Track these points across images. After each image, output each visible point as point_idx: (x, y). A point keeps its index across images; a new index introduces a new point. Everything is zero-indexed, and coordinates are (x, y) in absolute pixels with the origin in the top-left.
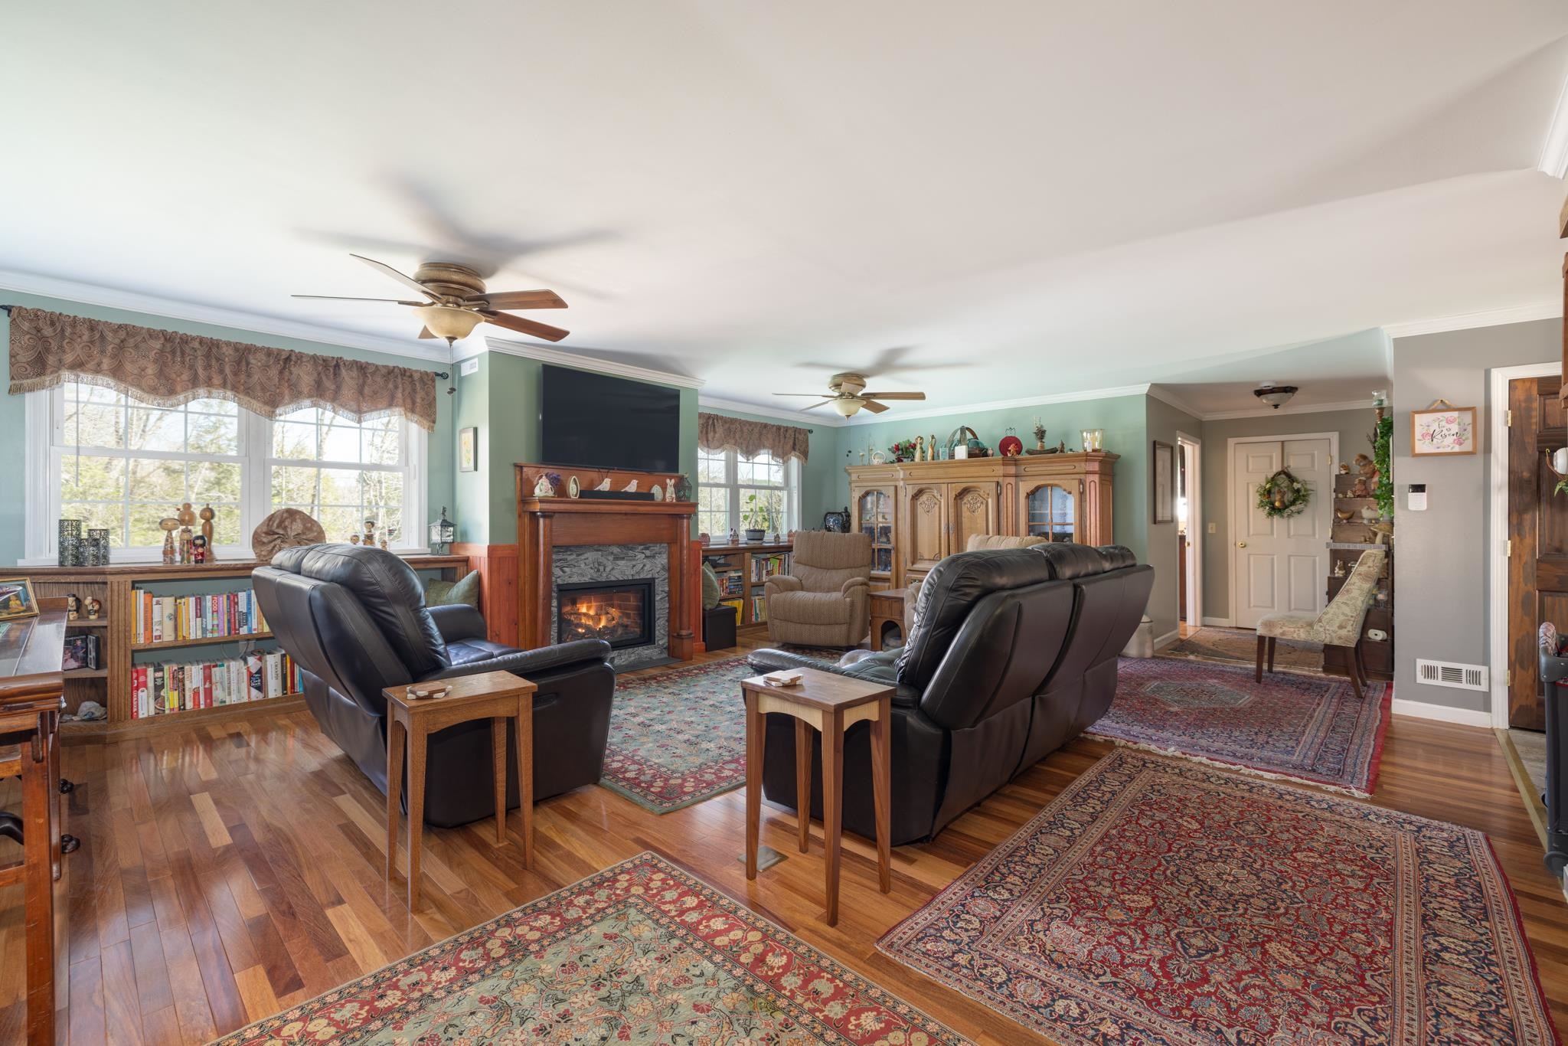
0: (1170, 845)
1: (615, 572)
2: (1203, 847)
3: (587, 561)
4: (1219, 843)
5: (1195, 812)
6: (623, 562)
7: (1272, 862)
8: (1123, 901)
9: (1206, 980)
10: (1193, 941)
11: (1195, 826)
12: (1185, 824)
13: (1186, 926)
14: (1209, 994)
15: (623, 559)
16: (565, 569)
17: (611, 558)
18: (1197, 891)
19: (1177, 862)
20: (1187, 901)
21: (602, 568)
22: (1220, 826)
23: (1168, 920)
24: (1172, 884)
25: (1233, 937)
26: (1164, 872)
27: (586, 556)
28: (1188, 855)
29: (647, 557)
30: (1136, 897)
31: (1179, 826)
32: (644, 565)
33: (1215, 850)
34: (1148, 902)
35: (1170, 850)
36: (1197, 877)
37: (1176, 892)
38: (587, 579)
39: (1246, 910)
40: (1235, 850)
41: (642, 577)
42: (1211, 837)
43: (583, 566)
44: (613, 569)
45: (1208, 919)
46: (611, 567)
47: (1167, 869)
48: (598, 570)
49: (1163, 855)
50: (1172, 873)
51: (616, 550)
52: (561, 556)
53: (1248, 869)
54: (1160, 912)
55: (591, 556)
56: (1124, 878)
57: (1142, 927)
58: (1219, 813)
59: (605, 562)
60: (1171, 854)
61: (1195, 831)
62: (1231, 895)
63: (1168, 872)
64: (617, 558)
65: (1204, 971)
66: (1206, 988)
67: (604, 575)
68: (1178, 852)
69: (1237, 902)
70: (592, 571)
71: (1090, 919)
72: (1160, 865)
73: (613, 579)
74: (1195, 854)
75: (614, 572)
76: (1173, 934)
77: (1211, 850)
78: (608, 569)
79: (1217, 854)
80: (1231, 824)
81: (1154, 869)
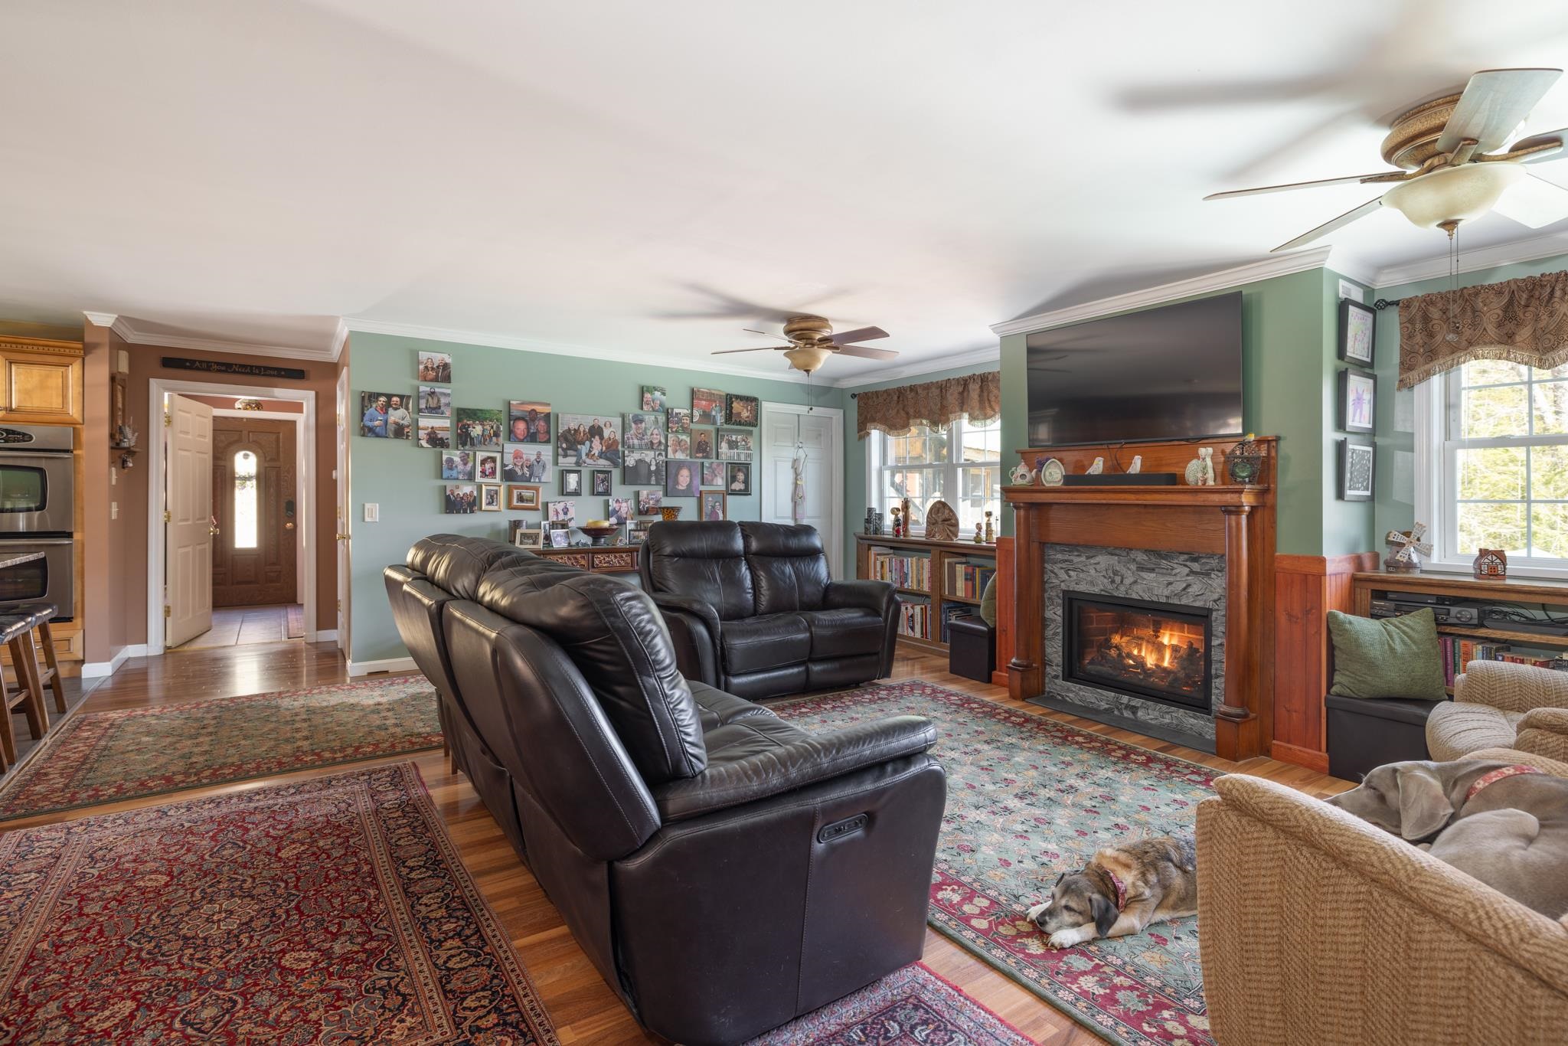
0: (301, 914)
1: (1137, 588)
2: (263, 936)
3: (1098, 567)
4: (245, 955)
5: (303, 986)
6: (1153, 575)
7: (170, 970)
8: (303, 844)
9: (213, 838)
10: (231, 851)
11: (288, 961)
12: (304, 955)
13: (242, 856)
14: (207, 833)
15: (1152, 570)
16: (1072, 573)
17: (1133, 567)
18: (245, 886)
19: (281, 901)
20: (251, 872)
21: (1118, 579)
22: (256, 984)
23: (258, 852)
24: (272, 878)
25: (199, 869)
26: (287, 883)
27: (1099, 559)
28: (274, 915)
29: (1192, 572)
30: (295, 852)
31: (308, 946)
32: (1189, 586)
33: (246, 941)
34: (283, 854)
35: (297, 908)
36: (253, 898)
37: (265, 873)
38: (1096, 590)
39: (192, 895)
40: (221, 957)
41: (1184, 601)
42: (260, 956)
43: (1093, 572)
44: (1135, 582)
45: (227, 868)
46: (1132, 580)
47: (286, 888)
48: (1113, 582)
49: (300, 898)
50: (279, 886)
51: (1141, 557)
52: (1066, 557)
53: (199, 942)
54: (268, 853)
55: (1103, 560)
56: (317, 859)
57: (274, 838)
58: (267, 1013)
59: (1124, 571)
60: (293, 904)
61: (283, 952)
62: (210, 902)
63: (283, 885)
64: (1141, 568)
65: (216, 841)
66: (211, 834)
67: (1122, 588)
68: (287, 912)
69: (203, 898)
70: (1106, 581)
71: (315, 824)
72: (296, 887)
73: (1134, 596)
74: (266, 921)
75: (1135, 587)
76: (249, 847)
77: (251, 938)
78: (1127, 582)
79: (241, 937)
80: (240, 1000)
81: (298, 879)
